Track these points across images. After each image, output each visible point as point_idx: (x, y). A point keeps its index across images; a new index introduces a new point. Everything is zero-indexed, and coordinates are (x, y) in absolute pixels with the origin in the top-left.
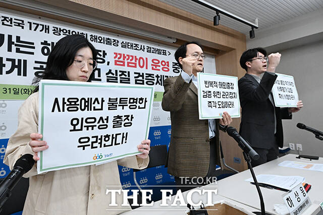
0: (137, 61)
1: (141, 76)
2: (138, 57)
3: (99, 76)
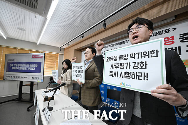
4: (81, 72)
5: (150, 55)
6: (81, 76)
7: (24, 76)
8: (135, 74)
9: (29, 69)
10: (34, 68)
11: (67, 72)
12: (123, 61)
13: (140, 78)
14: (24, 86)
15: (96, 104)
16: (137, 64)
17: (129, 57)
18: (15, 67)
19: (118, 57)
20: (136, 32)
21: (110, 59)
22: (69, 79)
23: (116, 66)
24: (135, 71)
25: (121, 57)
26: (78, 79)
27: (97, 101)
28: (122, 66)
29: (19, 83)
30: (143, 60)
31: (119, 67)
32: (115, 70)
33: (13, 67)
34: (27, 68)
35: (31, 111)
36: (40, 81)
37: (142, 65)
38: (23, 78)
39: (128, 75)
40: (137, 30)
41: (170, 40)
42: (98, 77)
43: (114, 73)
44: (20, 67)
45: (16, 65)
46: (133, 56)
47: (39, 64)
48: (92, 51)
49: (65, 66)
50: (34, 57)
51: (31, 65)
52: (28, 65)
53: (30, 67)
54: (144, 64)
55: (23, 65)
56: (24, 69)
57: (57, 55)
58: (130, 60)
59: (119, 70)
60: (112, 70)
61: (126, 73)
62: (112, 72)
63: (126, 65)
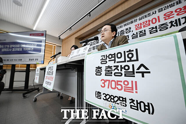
7: (18, 59)
18: (6, 48)
34: (23, 49)
36: (40, 63)
41: (182, 10)
44: (13, 48)
45: (8, 46)
51: (28, 45)
52: (24, 45)
55: (18, 46)
56: (18, 50)
57: (54, 46)
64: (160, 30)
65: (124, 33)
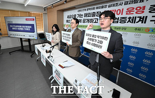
0: (116, 12)
1: (117, 19)
2: (117, 10)
3: (97, 21)
4: (70, 38)
5: (105, 39)
6: (69, 40)
7: (23, 35)
8: (98, 45)
9: (25, 29)
10: (29, 29)
11: (56, 34)
12: (94, 38)
13: (99, 47)
14: (23, 41)
15: (78, 55)
16: (99, 41)
17: (97, 37)
18: (14, 27)
19: (92, 35)
20: (103, 21)
21: (88, 35)
22: (58, 39)
23: (91, 39)
24: (98, 44)
25: (93, 36)
26: (67, 42)
27: (78, 54)
28: (93, 40)
29: (20, 39)
30: (102, 40)
31: (92, 40)
32: (89, 41)
33: (13, 27)
34: (24, 29)
35: (33, 57)
36: (36, 39)
37: (101, 42)
38: (22, 35)
39: (94, 45)
40: (104, 20)
41: (141, 10)
42: (80, 41)
43: (89, 42)
44: (18, 27)
45: (15, 26)
46: (98, 37)
47: (32, 25)
48: (76, 22)
49: (55, 29)
50: (28, 20)
51: (26, 27)
52: (24, 27)
53: (26, 28)
54: (102, 42)
55: (21, 26)
56: (21, 29)
58: (97, 38)
59: (91, 42)
60: (88, 41)
61: (94, 44)
62: (88, 42)
63: (95, 40)
64: (120, 22)
65: (95, 15)
